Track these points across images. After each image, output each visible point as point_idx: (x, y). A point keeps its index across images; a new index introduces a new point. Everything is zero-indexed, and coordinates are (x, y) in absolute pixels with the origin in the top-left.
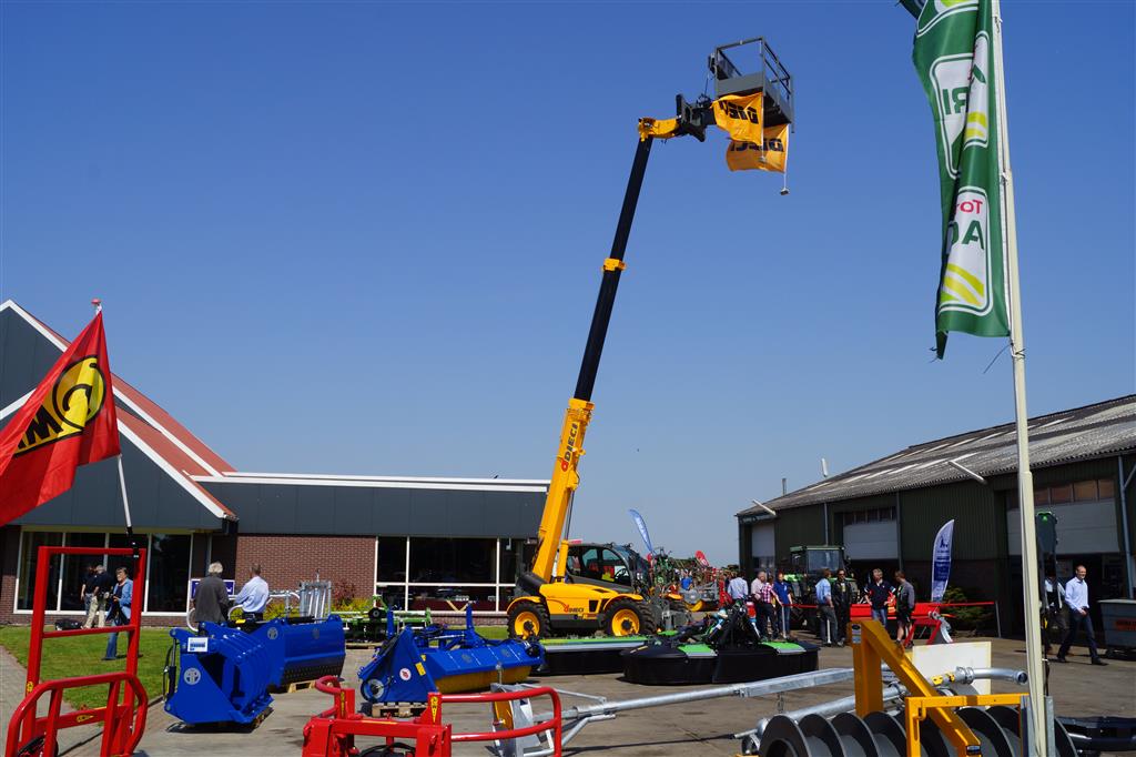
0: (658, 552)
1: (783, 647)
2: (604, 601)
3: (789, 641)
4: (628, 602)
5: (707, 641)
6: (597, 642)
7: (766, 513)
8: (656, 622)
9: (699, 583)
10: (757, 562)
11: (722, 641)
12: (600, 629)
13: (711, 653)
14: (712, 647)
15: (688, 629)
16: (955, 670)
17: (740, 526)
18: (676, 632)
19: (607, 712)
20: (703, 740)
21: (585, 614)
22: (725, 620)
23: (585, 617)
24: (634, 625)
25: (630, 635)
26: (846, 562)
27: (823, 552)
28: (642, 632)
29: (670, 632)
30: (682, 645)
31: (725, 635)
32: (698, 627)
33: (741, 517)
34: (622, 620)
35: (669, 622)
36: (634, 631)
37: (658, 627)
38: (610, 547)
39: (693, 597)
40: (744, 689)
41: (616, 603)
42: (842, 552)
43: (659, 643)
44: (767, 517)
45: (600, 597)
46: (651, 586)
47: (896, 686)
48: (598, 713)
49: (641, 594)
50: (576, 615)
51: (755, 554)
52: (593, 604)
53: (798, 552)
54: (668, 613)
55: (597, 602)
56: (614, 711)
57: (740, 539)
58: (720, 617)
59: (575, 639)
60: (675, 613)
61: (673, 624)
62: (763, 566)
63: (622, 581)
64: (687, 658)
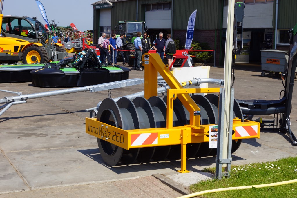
0: (51, 23)
1: (113, 69)
2: (22, 46)
3: (116, 66)
4: (35, 47)
5: (75, 66)
6: (18, 67)
7: (107, 4)
8: (49, 57)
9: (72, 39)
10: (102, 29)
11: (82, 66)
12: (20, 61)
13: (76, 72)
14: (77, 69)
15: (65, 60)
16: (192, 79)
17: (94, 10)
18: (59, 62)
19: (22, 100)
20: (71, 113)
21: (12, 53)
22: (84, 56)
23: (12, 54)
24: (38, 58)
25: (36, 63)
26: (146, 30)
27: (135, 24)
28: (42, 62)
29: (56, 62)
30: (62, 68)
31: (83, 63)
32: (70, 60)
33: (94, 5)
34: (31, 56)
35: (56, 57)
36: (37, 62)
37: (50, 60)
38: (25, 18)
39: (69, 46)
40: (92, 88)
41: (29, 47)
42: (144, 24)
43: (51, 67)
44: (108, 6)
45: (20, 44)
46: (46, 39)
47: (164, 86)
48: (17, 100)
49: (41, 43)
50: (7, 54)
51: (101, 25)
52: (16, 48)
53: (122, 24)
54: (56, 53)
55: (18, 47)
56: (26, 99)
57: (94, 17)
58: (82, 54)
59: (6, 65)
60: (59, 53)
61: (58, 58)
62: (105, 30)
63: (32, 36)
64: (64, 74)
